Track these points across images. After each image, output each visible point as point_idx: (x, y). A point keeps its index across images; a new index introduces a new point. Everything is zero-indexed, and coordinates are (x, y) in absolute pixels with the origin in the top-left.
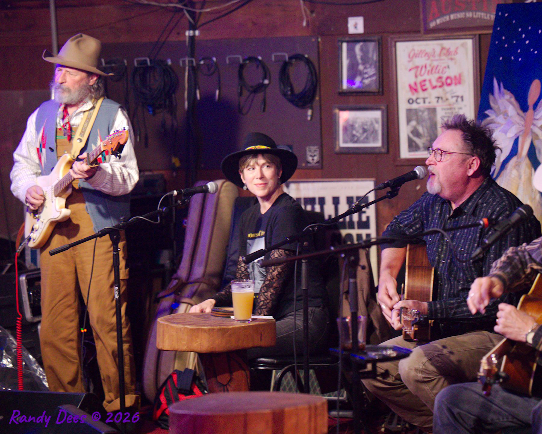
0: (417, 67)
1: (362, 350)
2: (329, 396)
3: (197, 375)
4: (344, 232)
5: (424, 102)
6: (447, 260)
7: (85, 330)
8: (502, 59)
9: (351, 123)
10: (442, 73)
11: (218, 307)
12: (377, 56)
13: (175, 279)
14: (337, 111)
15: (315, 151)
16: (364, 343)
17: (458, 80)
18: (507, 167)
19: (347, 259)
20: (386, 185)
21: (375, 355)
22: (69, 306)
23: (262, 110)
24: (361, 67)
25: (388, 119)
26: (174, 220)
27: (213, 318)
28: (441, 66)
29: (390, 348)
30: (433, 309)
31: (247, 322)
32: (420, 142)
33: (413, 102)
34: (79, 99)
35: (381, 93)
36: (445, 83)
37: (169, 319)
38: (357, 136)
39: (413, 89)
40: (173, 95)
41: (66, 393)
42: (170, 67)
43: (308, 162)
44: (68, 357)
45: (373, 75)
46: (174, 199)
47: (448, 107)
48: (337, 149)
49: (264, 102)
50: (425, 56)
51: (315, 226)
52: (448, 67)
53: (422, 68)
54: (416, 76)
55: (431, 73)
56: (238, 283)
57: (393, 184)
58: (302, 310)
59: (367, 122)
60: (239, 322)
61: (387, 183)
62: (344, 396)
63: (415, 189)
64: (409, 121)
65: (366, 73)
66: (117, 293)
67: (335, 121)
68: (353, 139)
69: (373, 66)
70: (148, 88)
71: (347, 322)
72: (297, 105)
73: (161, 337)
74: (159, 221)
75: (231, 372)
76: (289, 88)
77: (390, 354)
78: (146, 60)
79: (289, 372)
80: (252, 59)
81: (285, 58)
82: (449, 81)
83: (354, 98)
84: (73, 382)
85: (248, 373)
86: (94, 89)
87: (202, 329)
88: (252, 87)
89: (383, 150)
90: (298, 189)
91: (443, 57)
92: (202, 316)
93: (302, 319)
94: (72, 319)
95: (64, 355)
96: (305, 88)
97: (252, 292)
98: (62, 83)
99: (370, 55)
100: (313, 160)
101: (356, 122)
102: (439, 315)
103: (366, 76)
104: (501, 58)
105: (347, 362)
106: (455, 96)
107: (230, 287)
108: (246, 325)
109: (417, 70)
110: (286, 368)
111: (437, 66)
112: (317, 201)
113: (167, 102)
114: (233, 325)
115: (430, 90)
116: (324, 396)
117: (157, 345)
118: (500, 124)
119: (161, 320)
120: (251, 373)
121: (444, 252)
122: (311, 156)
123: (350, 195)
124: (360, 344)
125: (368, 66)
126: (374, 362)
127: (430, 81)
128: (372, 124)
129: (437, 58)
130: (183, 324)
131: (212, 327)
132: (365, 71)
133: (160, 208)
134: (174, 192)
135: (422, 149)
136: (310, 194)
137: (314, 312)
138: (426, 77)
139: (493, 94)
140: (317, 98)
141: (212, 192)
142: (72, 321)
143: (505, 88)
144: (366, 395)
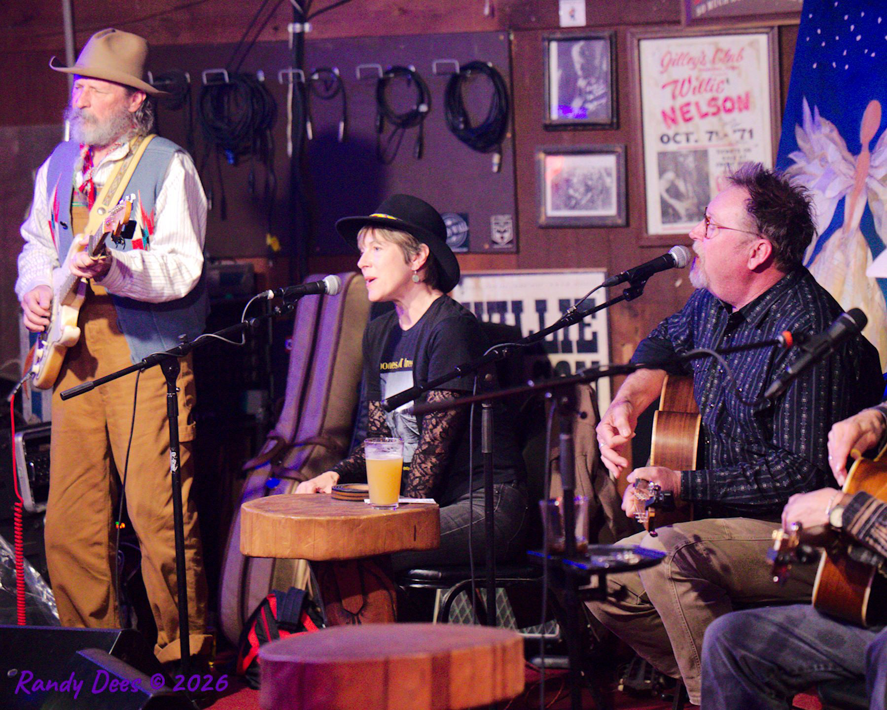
0: (675, 82)
1: (582, 554)
2: (530, 632)
3: (311, 599)
4: (555, 359)
5: (688, 140)
6: (718, 403)
7: (123, 525)
8: (817, 67)
9: (565, 175)
10: (717, 91)
11: (343, 485)
12: (607, 65)
13: (273, 438)
14: (542, 156)
15: (506, 223)
16: (586, 542)
17: (744, 103)
18: (826, 247)
19: (555, 402)
20: (623, 279)
21: (604, 561)
22: (95, 486)
23: (417, 155)
24: (581, 83)
25: (627, 170)
26: (271, 340)
27: (334, 503)
28: (715, 80)
29: (629, 550)
30: (690, 485)
31: (392, 509)
32: (680, 207)
33: (669, 140)
34: (113, 134)
35: (615, 126)
36: (722, 108)
37: (261, 505)
38: (576, 198)
39: (669, 118)
40: (268, 133)
41: (88, 629)
42: (263, 84)
43: (495, 243)
44: (92, 572)
45: (602, 97)
46: (270, 304)
47: (728, 148)
48: (542, 220)
49: (420, 141)
50: (688, 63)
51: (504, 347)
52: (728, 81)
53: (683, 82)
54: (674, 97)
55: (699, 91)
56: (376, 444)
57: (634, 277)
58: (483, 490)
59: (591, 174)
60: (378, 508)
61: (624, 274)
62: (554, 632)
63: (673, 286)
64: (662, 172)
65: (590, 92)
66: (174, 461)
67: (539, 173)
68: (569, 202)
69: (601, 81)
70: (226, 121)
71: (557, 507)
72: (474, 147)
73: (247, 535)
74: (244, 342)
75: (365, 592)
76: (461, 119)
77: (629, 560)
78: (222, 74)
79: (464, 591)
80: (400, 70)
81: (455, 69)
82: (729, 105)
83: (571, 134)
84: (99, 613)
85: (394, 594)
86: (137, 118)
87: (316, 521)
88: (399, 117)
89: (620, 221)
90: (477, 287)
91: (719, 65)
92: (317, 498)
93: (483, 504)
94: (99, 507)
95: (86, 569)
96: (488, 119)
97: (398, 459)
98: (84, 107)
99: (597, 62)
100: (502, 238)
101: (573, 175)
102: (699, 495)
103: (591, 97)
104: (815, 66)
105: (557, 573)
106: (739, 130)
107: (363, 450)
108: (390, 514)
109: (676, 87)
110: (457, 585)
111: (709, 80)
112: (510, 307)
113: (258, 143)
114: (369, 513)
115: (697, 119)
116: (523, 632)
117: (241, 549)
118: (813, 176)
119: (249, 506)
120: (399, 593)
121: (714, 389)
122: (499, 232)
123: (565, 296)
124: (579, 544)
125: (593, 80)
126: (602, 573)
127: (697, 105)
128: (600, 178)
129: (708, 65)
130: (284, 513)
131: (333, 518)
132: (588, 89)
133: (245, 319)
134: (268, 294)
135: (684, 219)
136: (498, 296)
137: (503, 491)
138: (691, 98)
139: (801, 125)
140: (509, 135)
141: (331, 292)
142: (100, 511)
143: (822, 114)
144: (593, 629)
